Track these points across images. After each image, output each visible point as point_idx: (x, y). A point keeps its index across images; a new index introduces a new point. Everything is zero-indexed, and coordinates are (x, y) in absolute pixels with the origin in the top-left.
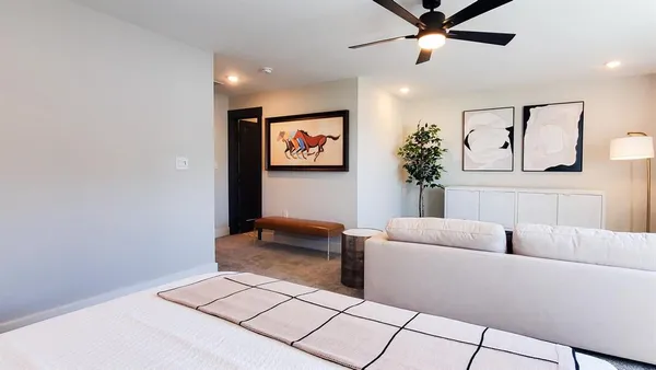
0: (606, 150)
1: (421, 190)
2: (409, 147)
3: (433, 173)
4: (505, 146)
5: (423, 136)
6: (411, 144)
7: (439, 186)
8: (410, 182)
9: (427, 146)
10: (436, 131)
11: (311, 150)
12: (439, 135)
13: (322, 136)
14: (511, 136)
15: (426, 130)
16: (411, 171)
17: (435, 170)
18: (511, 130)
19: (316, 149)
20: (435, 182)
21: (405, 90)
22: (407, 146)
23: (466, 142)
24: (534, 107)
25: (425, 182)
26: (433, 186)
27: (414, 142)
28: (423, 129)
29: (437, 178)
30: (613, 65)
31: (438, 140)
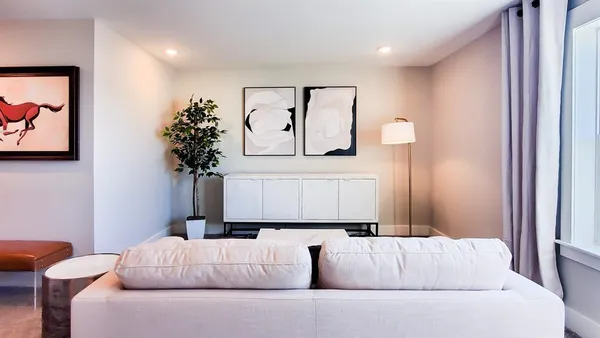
0: (378, 135)
1: (195, 181)
2: (179, 126)
3: (210, 160)
4: (287, 128)
5: (196, 112)
6: (181, 122)
7: (218, 175)
8: (180, 170)
9: (203, 125)
10: (212, 108)
11: (11, 127)
12: (215, 113)
13: (30, 105)
14: (293, 118)
15: (201, 105)
16: (182, 156)
17: (212, 155)
18: (292, 111)
19: (21, 125)
20: (213, 170)
21: (171, 53)
22: (176, 125)
23: (247, 123)
24: (314, 88)
25: (200, 171)
26: (210, 174)
27: (185, 119)
28: (196, 104)
29: (214, 165)
30: (385, 50)
31: (215, 119)
